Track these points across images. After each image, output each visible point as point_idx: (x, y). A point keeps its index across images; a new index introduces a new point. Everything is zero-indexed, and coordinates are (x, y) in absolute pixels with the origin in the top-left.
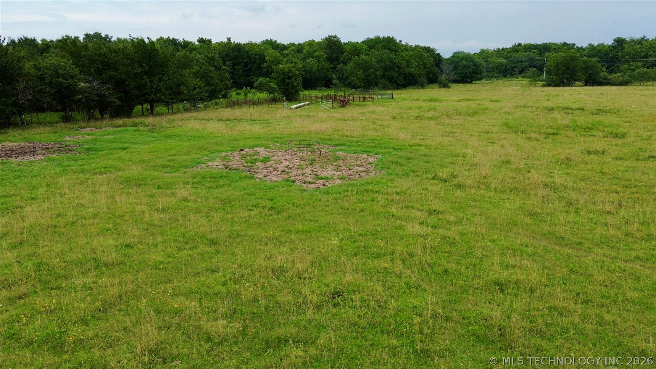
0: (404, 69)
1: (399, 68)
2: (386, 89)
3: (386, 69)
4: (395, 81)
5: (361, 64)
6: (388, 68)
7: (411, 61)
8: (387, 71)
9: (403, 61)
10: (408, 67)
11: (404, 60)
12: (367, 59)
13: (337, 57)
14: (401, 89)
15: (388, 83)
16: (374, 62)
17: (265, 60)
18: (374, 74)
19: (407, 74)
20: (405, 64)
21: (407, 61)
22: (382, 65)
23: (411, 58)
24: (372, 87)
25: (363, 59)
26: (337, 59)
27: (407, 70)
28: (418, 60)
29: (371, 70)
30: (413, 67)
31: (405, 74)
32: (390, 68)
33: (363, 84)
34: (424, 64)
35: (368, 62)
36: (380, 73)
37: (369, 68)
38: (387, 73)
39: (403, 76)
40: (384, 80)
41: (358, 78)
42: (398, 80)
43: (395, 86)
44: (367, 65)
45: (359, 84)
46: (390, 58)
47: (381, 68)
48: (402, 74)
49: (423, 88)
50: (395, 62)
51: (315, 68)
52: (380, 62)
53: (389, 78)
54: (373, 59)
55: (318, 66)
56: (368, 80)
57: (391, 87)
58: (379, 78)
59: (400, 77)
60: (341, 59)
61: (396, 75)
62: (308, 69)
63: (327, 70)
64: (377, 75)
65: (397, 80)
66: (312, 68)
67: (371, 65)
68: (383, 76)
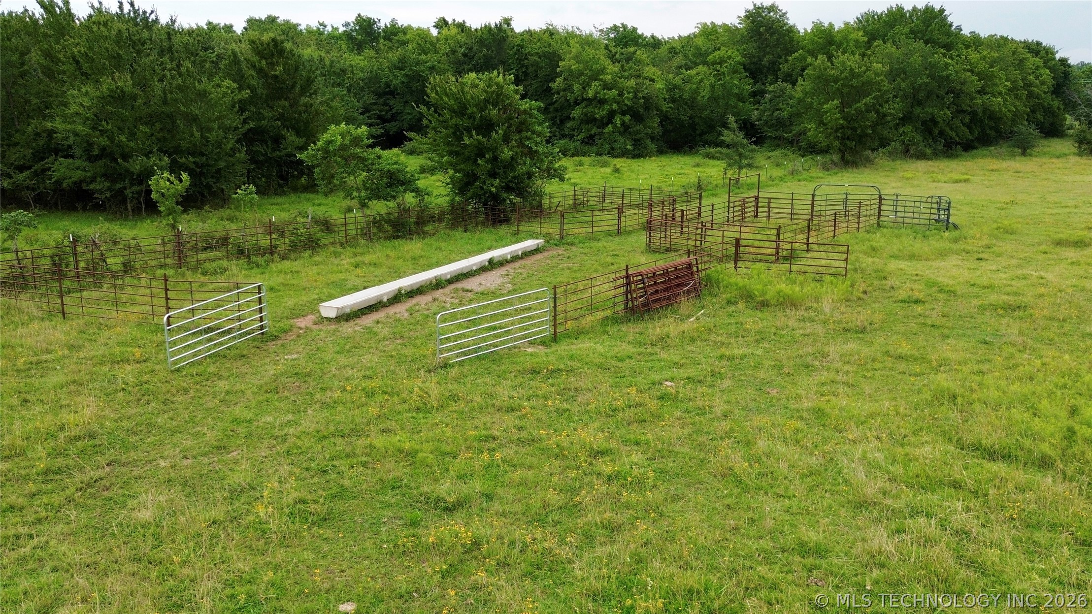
0: (971, 100)
1: (957, 94)
2: (911, 157)
3: (915, 98)
4: (941, 133)
5: (836, 81)
6: (922, 95)
7: (992, 77)
8: (919, 103)
9: (969, 74)
10: (982, 92)
11: (971, 71)
12: (854, 66)
13: (773, 63)
14: (957, 156)
15: (918, 138)
16: (877, 74)
17: (558, 70)
18: (877, 112)
19: (980, 111)
20: (974, 82)
21: (981, 76)
22: (903, 85)
23: (992, 67)
24: (868, 152)
25: (844, 63)
26: (773, 69)
27: (979, 101)
28: (1016, 73)
29: (868, 100)
30: (1000, 94)
31: (974, 114)
32: (929, 94)
33: (837, 143)
34: (1028, 85)
35: (859, 75)
36: (894, 108)
37: (862, 91)
38: (918, 110)
39: (967, 119)
40: (908, 128)
41: (821, 123)
42: (951, 129)
43: (940, 147)
44: (854, 82)
45: (822, 140)
46: (933, 66)
47: (901, 93)
48: (964, 111)
49: (1024, 154)
50: (948, 77)
51: (705, 93)
52: (898, 75)
53: (924, 123)
54: (877, 66)
55: (712, 86)
56: (854, 129)
57: (929, 151)
58: (891, 124)
59: (957, 122)
60: (785, 68)
61: (944, 114)
62: (686, 96)
63: (740, 98)
64: (885, 115)
65: (947, 129)
66: (696, 92)
67: (869, 83)
68: (906, 119)
